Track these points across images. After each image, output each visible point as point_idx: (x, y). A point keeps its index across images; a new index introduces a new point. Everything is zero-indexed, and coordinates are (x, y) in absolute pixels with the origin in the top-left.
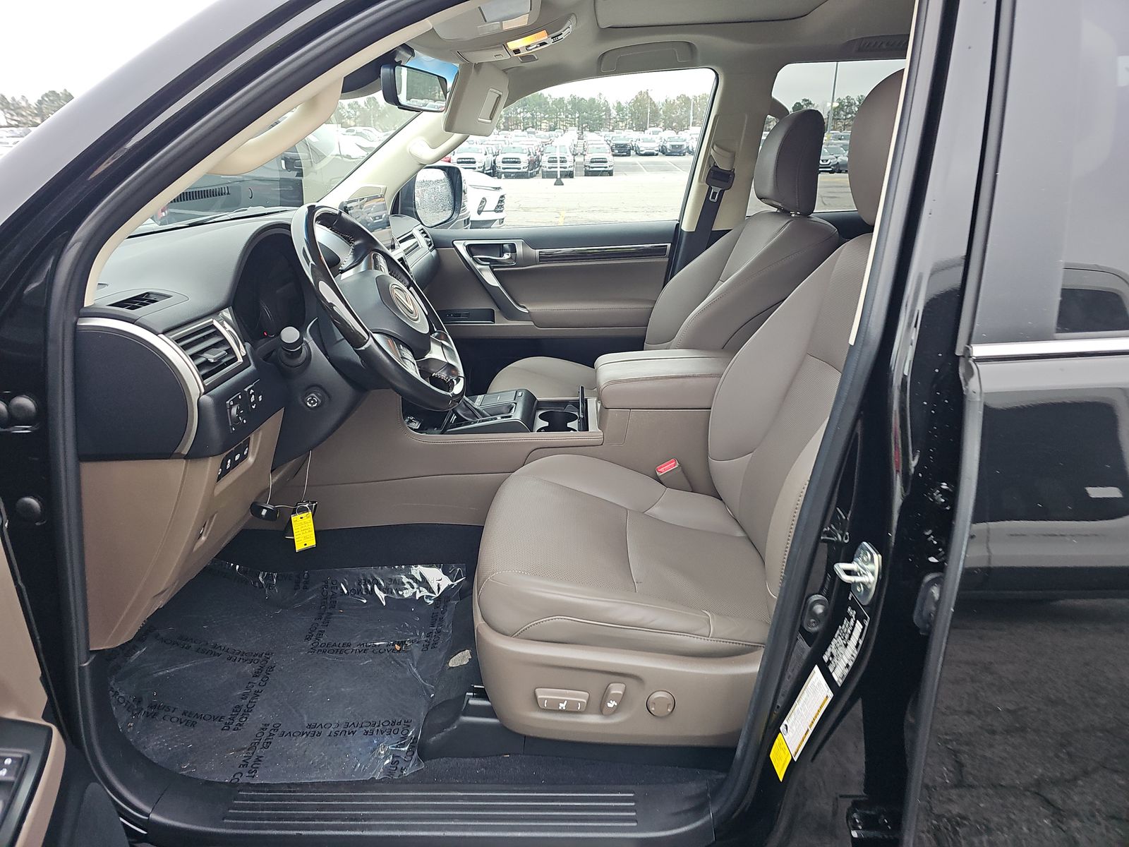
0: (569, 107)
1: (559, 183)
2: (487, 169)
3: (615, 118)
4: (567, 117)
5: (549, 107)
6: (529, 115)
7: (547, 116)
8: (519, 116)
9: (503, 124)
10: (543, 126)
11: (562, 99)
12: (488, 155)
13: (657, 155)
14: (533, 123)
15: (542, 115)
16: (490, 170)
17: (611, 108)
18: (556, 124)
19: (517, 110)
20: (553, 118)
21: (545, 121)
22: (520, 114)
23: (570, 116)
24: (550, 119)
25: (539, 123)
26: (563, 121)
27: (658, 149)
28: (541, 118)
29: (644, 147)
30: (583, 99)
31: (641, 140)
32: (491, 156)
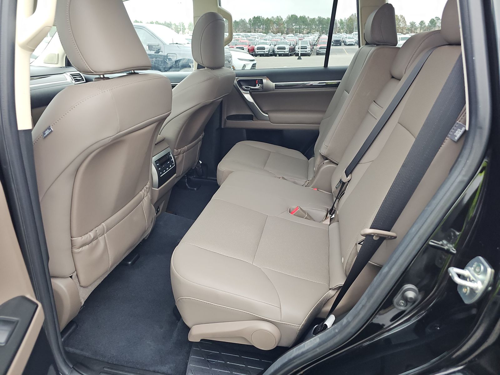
0: (317, 23)
1: (299, 58)
2: (270, 52)
3: (339, 27)
4: (316, 27)
5: (308, 23)
6: (298, 27)
7: (306, 27)
8: (293, 27)
9: (286, 31)
10: (304, 32)
11: (314, 19)
12: (271, 46)
13: (354, 45)
14: (299, 31)
15: (304, 27)
16: (272, 52)
17: (337, 23)
18: (310, 31)
19: (292, 24)
20: (309, 28)
21: (305, 29)
22: (294, 26)
23: (317, 27)
24: (307, 29)
25: (302, 31)
26: (314, 30)
27: (355, 42)
28: (304, 28)
29: (348, 41)
30: (324, 18)
31: (347, 38)
32: (273, 46)
